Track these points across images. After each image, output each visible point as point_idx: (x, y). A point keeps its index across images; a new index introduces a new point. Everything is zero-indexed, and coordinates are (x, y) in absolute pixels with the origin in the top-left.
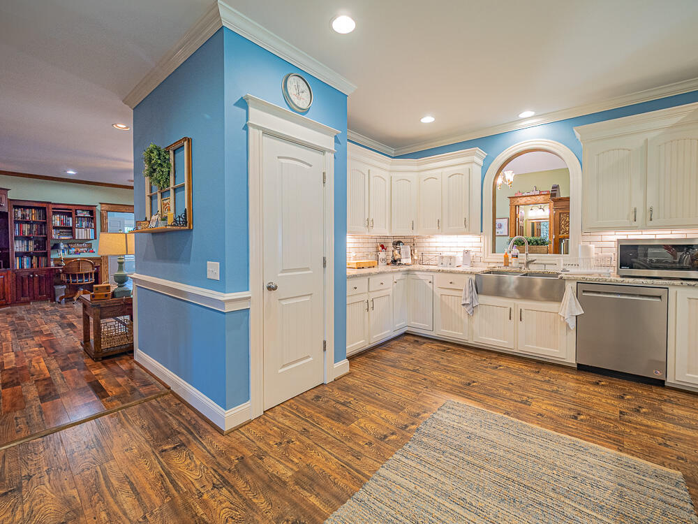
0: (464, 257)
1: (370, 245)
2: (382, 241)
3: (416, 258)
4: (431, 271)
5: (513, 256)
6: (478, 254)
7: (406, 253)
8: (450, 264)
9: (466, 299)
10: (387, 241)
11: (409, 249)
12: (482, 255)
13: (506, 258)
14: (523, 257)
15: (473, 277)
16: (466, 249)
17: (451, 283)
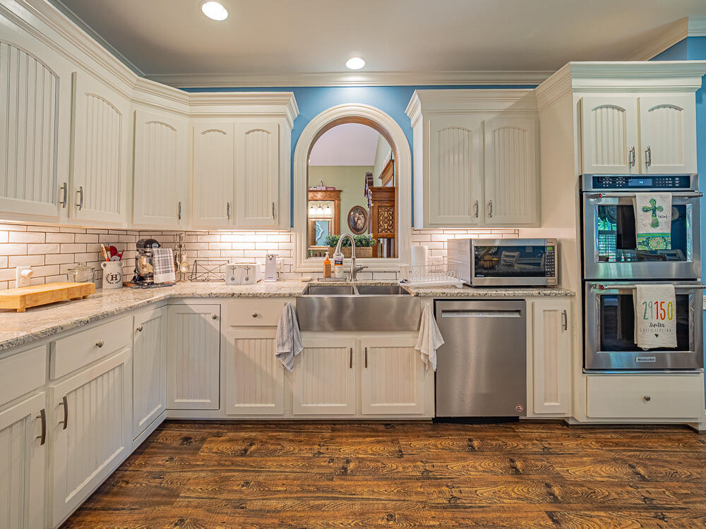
0: (267, 265)
1: (82, 248)
2: (115, 238)
3: (184, 269)
4: (217, 296)
5: (336, 263)
6: (288, 261)
7: (166, 262)
8: (247, 279)
10: (123, 238)
11: (170, 254)
12: (292, 261)
13: (328, 266)
14: (348, 263)
15: (293, 302)
16: (270, 253)
17: (255, 316)
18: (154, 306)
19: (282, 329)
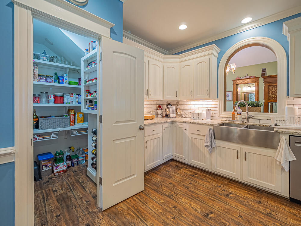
0: (207, 113)
1: (153, 106)
2: (161, 103)
3: (179, 113)
4: (186, 122)
5: (238, 114)
6: (216, 112)
7: (173, 111)
8: (198, 118)
9: (207, 142)
10: (163, 103)
11: (174, 108)
12: (217, 112)
13: (233, 115)
14: (245, 115)
15: (212, 128)
16: (208, 108)
17: (198, 131)
18: (168, 123)
19: (207, 137)
